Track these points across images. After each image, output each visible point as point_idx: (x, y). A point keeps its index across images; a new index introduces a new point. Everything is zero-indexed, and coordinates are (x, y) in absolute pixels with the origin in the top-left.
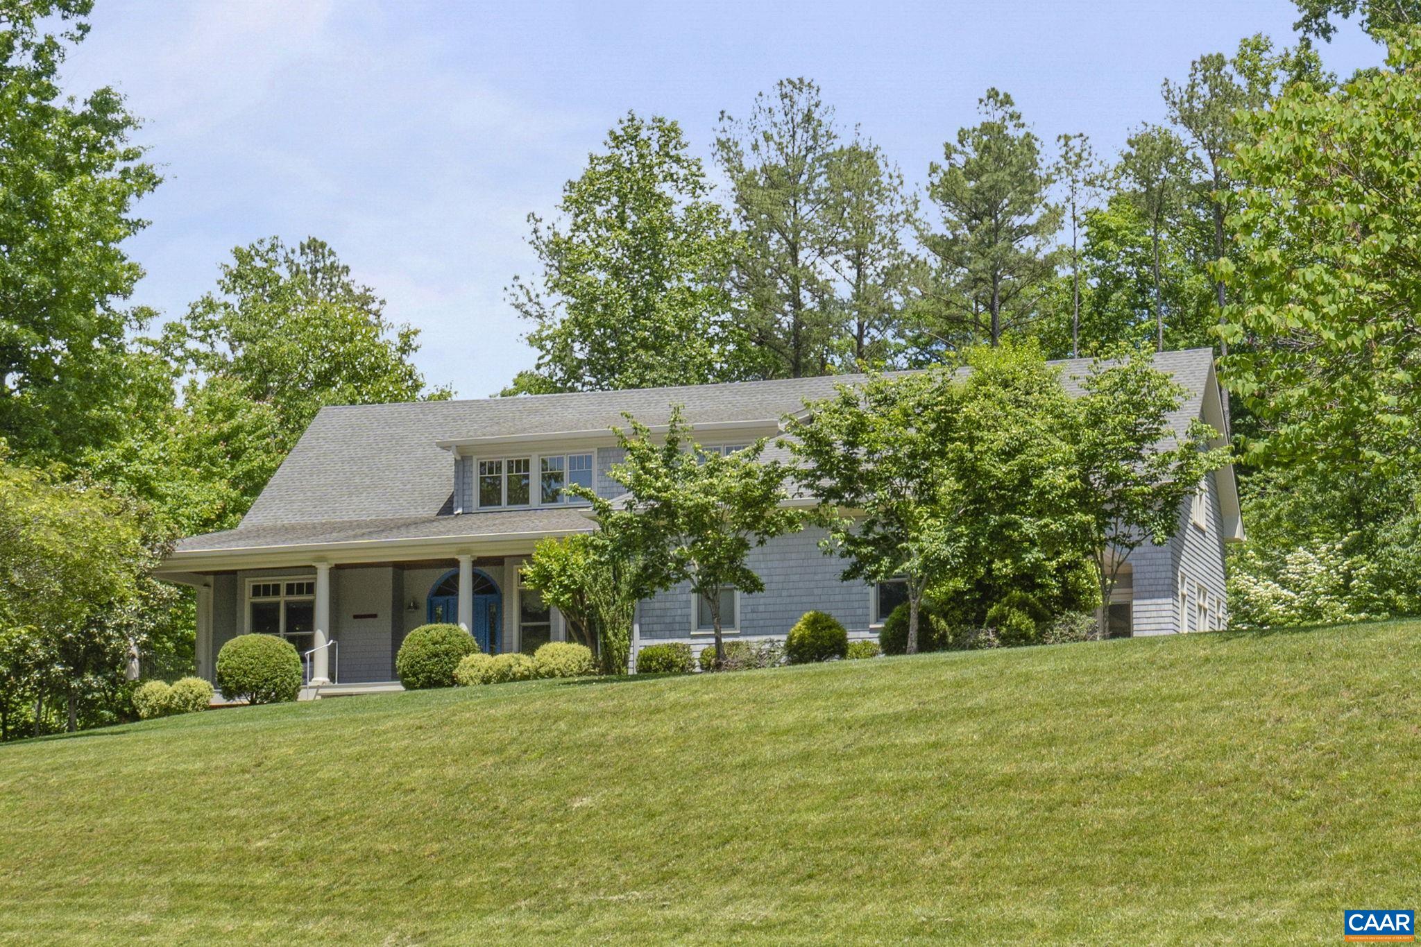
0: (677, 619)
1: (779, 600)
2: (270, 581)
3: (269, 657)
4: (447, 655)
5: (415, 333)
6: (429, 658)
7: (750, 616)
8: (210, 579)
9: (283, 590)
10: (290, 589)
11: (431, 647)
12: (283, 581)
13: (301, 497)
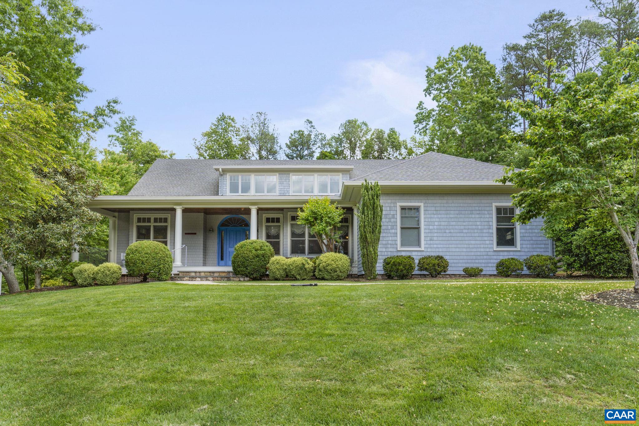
0: (390, 242)
1: (444, 235)
2: (146, 216)
3: (157, 254)
4: (263, 256)
5: (174, 154)
6: (254, 258)
7: (429, 242)
8: (116, 214)
9: (152, 220)
10: (156, 220)
11: (254, 252)
12: (152, 216)
13: (153, 187)
